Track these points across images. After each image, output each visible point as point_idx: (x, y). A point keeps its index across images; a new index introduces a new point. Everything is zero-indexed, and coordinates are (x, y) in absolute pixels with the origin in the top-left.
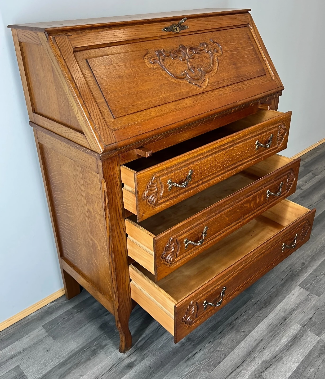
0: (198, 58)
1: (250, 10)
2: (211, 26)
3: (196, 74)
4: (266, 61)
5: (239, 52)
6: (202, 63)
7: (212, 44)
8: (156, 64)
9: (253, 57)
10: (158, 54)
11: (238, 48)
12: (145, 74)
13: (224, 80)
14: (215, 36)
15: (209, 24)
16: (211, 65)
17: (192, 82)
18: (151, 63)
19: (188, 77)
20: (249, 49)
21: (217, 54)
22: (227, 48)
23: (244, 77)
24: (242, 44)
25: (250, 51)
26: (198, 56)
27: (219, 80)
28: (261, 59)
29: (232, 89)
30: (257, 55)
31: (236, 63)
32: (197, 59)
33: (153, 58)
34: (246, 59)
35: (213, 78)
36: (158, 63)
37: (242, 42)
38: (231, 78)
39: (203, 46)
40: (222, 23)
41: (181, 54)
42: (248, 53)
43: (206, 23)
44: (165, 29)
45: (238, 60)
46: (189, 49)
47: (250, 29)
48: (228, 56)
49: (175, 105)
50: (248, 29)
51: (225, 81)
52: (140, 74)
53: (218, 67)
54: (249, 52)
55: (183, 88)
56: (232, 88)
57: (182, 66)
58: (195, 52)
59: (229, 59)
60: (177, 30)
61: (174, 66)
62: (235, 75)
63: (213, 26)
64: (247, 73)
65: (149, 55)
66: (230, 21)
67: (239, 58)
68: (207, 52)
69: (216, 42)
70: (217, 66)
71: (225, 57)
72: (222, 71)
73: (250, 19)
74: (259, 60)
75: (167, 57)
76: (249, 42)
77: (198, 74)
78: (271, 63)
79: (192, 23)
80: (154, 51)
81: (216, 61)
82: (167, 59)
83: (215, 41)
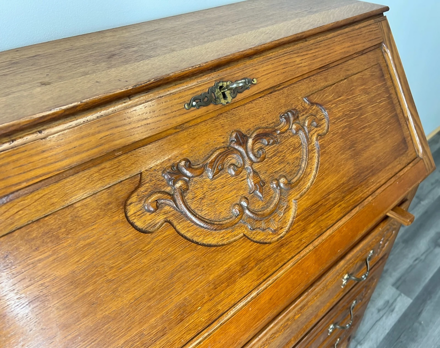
0: (275, 155)
1: (387, 9)
2: (309, 65)
3: (268, 198)
4: (408, 119)
5: (361, 115)
6: (282, 166)
7: (308, 107)
8: (162, 207)
9: (387, 119)
10: (170, 180)
11: (361, 104)
12: (126, 256)
13: (329, 194)
14: (315, 85)
15: (303, 61)
16: (303, 165)
17: (258, 225)
18: (149, 211)
19: (247, 215)
20: (380, 102)
21: (316, 131)
22: (339, 111)
23: (369, 171)
24: (368, 94)
25: (382, 106)
26: (275, 151)
27: (318, 198)
28: (401, 116)
29: (345, 208)
30: (395, 110)
31: (355, 144)
32: (271, 157)
33: (154, 197)
34: (374, 127)
35: (306, 197)
36: (169, 205)
37: (369, 88)
38: (343, 184)
39: (288, 119)
40: (332, 51)
41: (234, 159)
42: (378, 111)
43: (298, 60)
44: (194, 103)
45: (358, 133)
46: (254, 140)
47: (383, 53)
48: (340, 131)
49: (209, 310)
50: (381, 54)
51: (330, 196)
52: (106, 262)
53: (318, 164)
54: (379, 108)
55: (233, 253)
56: (344, 206)
57: (235, 189)
58: (269, 142)
59: (341, 138)
60: (225, 97)
61: (213, 197)
62: (351, 173)
63: (313, 63)
64: (374, 159)
65: (142, 189)
66: (349, 44)
67: (361, 129)
68: (296, 133)
69: (316, 102)
70: (316, 161)
71: (334, 134)
72: (327, 172)
73: (385, 29)
74: (398, 120)
75: (195, 179)
76: (383, 85)
77: (271, 197)
78: (418, 123)
79: (265, 68)
80: (160, 172)
81: (315, 149)
82: (196, 182)
83: (315, 100)
